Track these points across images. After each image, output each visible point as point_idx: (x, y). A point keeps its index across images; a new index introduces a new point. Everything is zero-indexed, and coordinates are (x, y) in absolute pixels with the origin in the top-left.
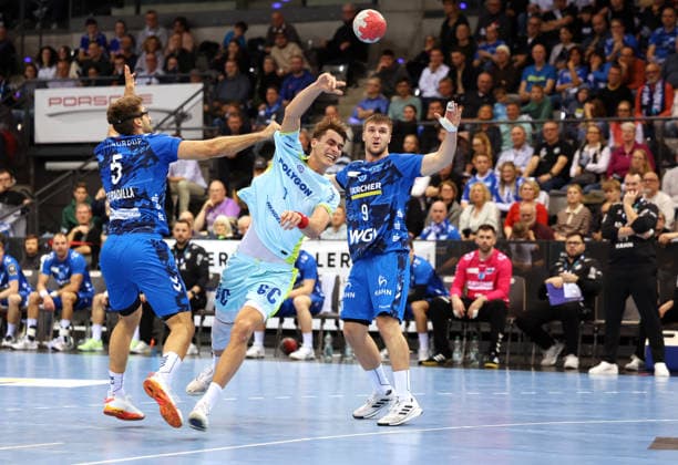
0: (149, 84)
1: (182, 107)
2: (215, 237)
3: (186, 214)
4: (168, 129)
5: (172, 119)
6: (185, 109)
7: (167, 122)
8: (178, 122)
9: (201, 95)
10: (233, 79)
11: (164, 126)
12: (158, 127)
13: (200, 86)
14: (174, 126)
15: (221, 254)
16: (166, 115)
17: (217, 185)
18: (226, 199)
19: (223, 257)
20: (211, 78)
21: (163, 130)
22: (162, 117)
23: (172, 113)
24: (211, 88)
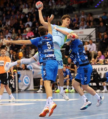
0: (83, 29)
1: (90, 34)
2: (100, 64)
3: (93, 59)
4: (88, 39)
5: (88, 37)
6: (91, 34)
7: (87, 38)
8: (90, 38)
9: (95, 31)
10: (102, 27)
11: (86, 39)
12: (85, 39)
13: (94, 29)
14: (89, 38)
15: (101, 68)
16: (87, 36)
17: (99, 52)
18: (102, 55)
19: (102, 69)
20: (97, 27)
21: (86, 40)
22: (86, 37)
23: (88, 36)
24: (97, 29)
